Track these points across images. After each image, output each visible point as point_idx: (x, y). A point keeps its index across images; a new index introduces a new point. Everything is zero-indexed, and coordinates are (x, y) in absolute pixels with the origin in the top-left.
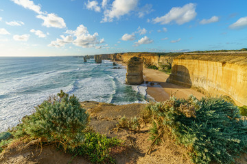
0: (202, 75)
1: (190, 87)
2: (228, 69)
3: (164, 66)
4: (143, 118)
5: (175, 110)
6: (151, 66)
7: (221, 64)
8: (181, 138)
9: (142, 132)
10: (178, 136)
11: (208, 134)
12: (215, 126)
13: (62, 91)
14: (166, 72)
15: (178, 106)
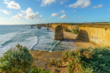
0: (95, 35)
1: (88, 41)
2: (108, 32)
3: (74, 31)
4: (64, 59)
5: (81, 54)
6: (68, 31)
7: (105, 29)
8: (85, 70)
9: (63, 67)
10: (83, 69)
11: (99, 68)
12: (103, 63)
13: (18, 44)
14: (76, 33)
15: (83, 52)
